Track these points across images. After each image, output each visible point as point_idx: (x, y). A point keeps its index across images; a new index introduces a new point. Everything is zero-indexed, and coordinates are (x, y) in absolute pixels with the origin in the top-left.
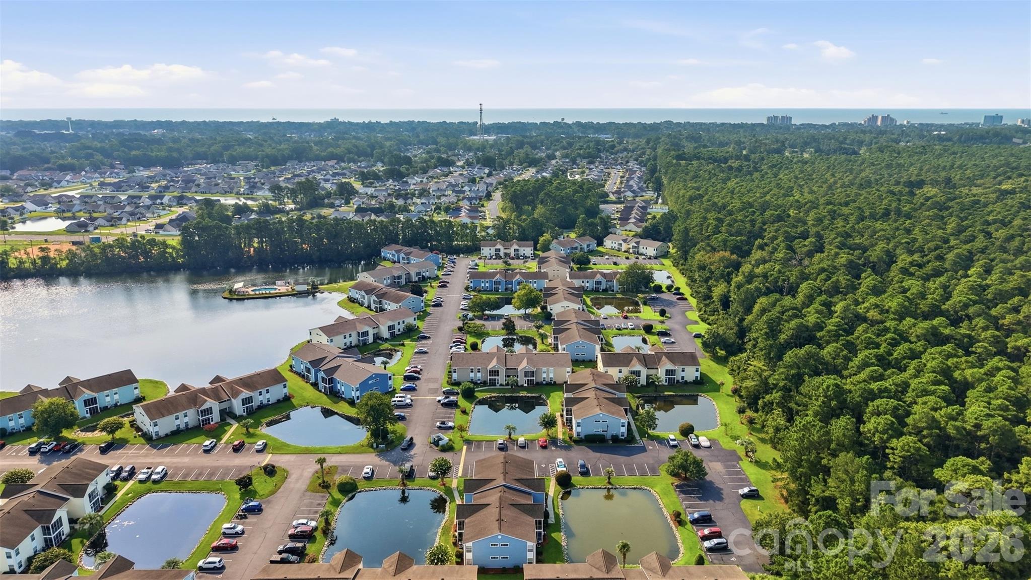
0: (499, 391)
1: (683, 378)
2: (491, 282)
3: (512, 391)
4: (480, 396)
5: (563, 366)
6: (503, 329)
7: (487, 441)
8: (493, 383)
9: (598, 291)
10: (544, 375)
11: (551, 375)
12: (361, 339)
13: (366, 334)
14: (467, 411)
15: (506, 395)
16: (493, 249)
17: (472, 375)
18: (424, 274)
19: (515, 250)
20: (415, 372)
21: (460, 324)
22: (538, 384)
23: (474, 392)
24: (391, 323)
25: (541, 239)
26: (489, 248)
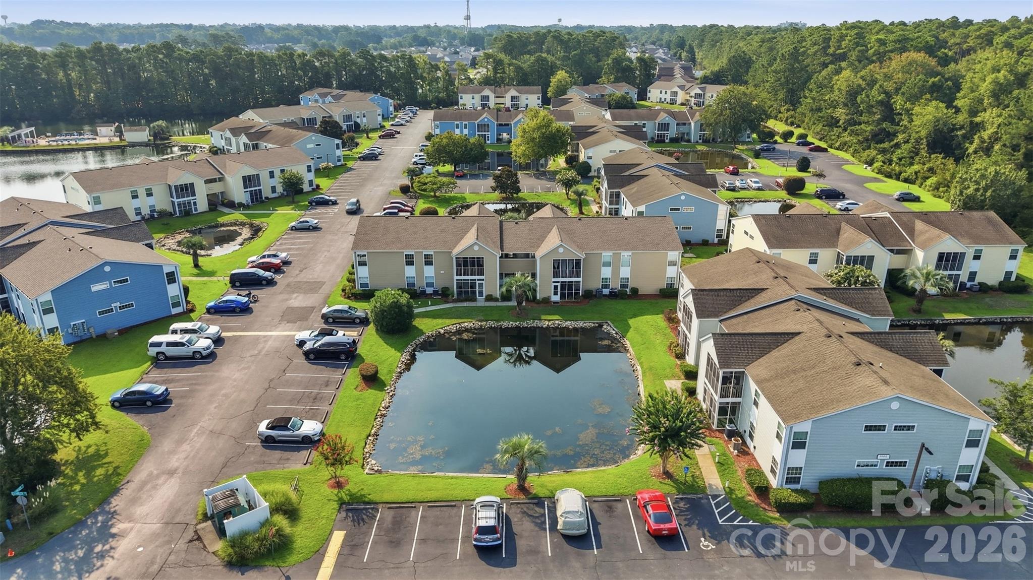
0: (484, 313)
1: (972, 276)
2: (472, 128)
3: (521, 314)
4: (428, 326)
5: (656, 246)
6: (494, 190)
7: (432, 504)
8: (467, 292)
9: (663, 141)
10: (606, 272)
11: (625, 272)
12: (176, 201)
13: (187, 189)
14: (382, 375)
15: (505, 324)
16: (478, 97)
17: (410, 271)
18: (358, 120)
19: (513, 98)
20: (266, 267)
21: (406, 181)
22: (589, 295)
23: (411, 316)
24: (250, 171)
25: (554, 81)
26: (470, 96)
